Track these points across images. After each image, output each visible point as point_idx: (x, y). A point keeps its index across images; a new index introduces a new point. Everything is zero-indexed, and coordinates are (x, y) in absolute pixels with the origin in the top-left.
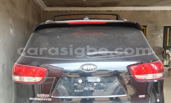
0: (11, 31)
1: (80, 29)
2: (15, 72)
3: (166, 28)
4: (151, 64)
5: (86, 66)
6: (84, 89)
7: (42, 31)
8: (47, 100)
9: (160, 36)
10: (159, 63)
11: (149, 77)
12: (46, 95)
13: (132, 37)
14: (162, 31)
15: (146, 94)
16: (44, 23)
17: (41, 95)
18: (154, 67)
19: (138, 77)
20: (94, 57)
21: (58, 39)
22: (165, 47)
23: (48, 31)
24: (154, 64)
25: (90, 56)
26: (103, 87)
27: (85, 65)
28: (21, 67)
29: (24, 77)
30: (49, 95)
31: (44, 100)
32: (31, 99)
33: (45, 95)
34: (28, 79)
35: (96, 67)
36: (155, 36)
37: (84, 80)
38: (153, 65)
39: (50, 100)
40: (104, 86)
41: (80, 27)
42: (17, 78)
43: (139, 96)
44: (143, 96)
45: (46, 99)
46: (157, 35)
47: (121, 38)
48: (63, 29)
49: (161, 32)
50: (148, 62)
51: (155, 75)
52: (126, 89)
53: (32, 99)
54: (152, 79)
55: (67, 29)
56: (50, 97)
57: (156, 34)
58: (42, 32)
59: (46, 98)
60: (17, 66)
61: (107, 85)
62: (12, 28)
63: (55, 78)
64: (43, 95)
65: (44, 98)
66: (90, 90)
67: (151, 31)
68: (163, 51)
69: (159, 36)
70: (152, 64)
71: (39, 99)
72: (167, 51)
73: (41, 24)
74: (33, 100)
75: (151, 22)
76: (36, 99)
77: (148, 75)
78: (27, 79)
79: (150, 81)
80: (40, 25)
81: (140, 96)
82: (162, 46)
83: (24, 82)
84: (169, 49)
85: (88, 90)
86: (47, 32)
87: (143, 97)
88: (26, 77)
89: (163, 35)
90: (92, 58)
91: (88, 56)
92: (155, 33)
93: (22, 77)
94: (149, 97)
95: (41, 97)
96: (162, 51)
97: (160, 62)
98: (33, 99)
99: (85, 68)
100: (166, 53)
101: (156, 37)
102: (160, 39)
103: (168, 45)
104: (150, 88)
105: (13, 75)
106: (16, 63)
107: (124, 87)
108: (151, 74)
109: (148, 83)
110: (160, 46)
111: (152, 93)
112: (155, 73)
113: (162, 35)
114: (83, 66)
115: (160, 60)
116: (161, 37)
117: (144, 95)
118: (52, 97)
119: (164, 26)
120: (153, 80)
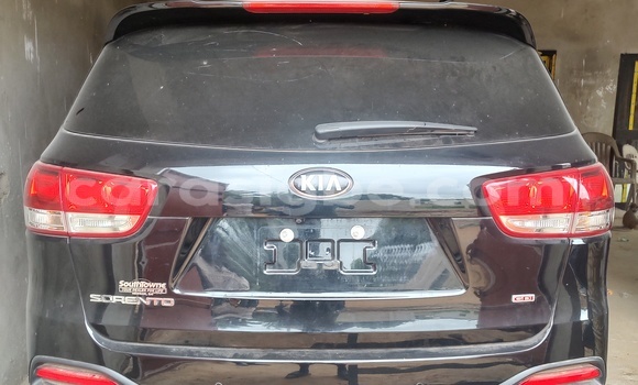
0: (28, 46)
1: (293, 34)
2: (35, 195)
3: (627, 61)
4: (567, 175)
5: (312, 176)
6: (299, 265)
7: (143, 39)
8: (156, 303)
9: (605, 90)
10: (597, 171)
11: (557, 224)
12: (153, 285)
13: (498, 69)
14: (613, 71)
15: (541, 288)
16: (150, 6)
17: (136, 283)
18: (575, 187)
19: (510, 222)
20: (343, 145)
21: (205, 70)
22: (621, 134)
23: (167, 38)
24: (577, 176)
25: (330, 139)
26: (375, 259)
27: (308, 173)
28: (57, 174)
29: (70, 215)
30: (167, 286)
31: (147, 302)
32: (96, 298)
33: (149, 284)
34: (83, 223)
35: (350, 181)
36: (586, 91)
37: (300, 232)
38: (572, 181)
39: (169, 302)
40: (380, 255)
41: (294, 27)
42: (43, 219)
43: (514, 297)
44: (529, 298)
45: (152, 302)
46: (591, 88)
47: (454, 74)
48: (225, 31)
49: (607, 77)
50: (555, 168)
51: (578, 217)
52: (463, 269)
53: (99, 300)
54: (565, 232)
55: (241, 32)
56: (170, 294)
57: (591, 82)
58: (144, 43)
59: (155, 296)
60: (43, 170)
61: (389, 252)
62: (31, 37)
63: (189, 219)
64: (143, 284)
65: (145, 297)
66: (325, 267)
67: (571, 72)
68: (612, 150)
69: (600, 93)
70: (571, 175)
71: (126, 300)
72: (628, 150)
73: (139, 10)
74: (103, 304)
75: (574, 37)
76: (114, 299)
77: (550, 216)
78: (79, 223)
79: (557, 241)
80: (132, 13)
81: (517, 298)
82: (609, 131)
83: (67, 234)
84: (634, 142)
85: (315, 267)
86: (163, 43)
87: (527, 300)
88: (75, 214)
89: (615, 87)
90: (334, 149)
91: (319, 136)
92: (586, 78)
93: (62, 213)
94: (551, 302)
95: (135, 292)
96: (609, 147)
97: (598, 169)
98: (105, 301)
99: (307, 182)
100: (622, 154)
101: (590, 94)
102: (603, 104)
103: (631, 128)
104: (557, 269)
105: (26, 209)
106: (39, 162)
107: (457, 262)
108: (564, 215)
109: (548, 248)
110: (600, 131)
111: (563, 287)
112: (581, 210)
113: (612, 88)
114: (297, 175)
115: (599, 164)
116: (607, 94)
117: (530, 295)
118: (177, 291)
119: (623, 52)
120: (570, 236)
